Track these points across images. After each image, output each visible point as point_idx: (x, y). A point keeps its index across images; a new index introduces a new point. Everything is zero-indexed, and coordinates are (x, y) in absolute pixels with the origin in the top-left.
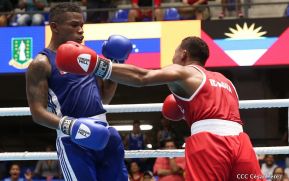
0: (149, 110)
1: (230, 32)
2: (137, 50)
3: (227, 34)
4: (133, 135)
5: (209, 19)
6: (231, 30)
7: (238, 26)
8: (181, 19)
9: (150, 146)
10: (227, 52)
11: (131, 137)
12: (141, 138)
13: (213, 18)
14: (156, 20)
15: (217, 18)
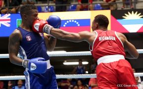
0: (82, 55)
1: (125, 16)
2: (79, 25)
3: (124, 17)
4: (79, 67)
5: (116, 9)
6: (126, 14)
7: (129, 13)
8: (103, 9)
9: (87, 72)
10: (124, 26)
11: (77, 68)
12: (83, 68)
13: (118, 9)
14: (90, 10)
15: (120, 9)
